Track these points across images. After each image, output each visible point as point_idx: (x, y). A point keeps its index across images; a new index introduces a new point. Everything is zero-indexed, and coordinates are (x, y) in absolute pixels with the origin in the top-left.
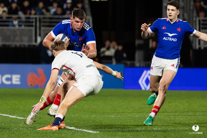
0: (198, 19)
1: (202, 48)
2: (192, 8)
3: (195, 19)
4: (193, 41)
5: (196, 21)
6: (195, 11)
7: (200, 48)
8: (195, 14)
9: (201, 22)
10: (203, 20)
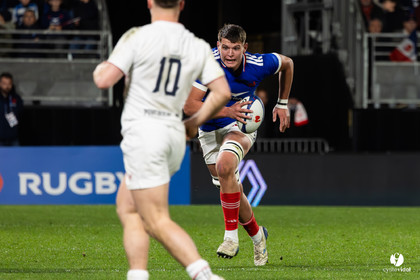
0: (366, 35)
1: (377, 106)
2: (352, 10)
3: (359, 37)
4: (354, 90)
5: (362, 41)
6: (359, 17)
7: (371, 106)
8: (359, 26)
9: (375, 44)
10: (380, 40)
